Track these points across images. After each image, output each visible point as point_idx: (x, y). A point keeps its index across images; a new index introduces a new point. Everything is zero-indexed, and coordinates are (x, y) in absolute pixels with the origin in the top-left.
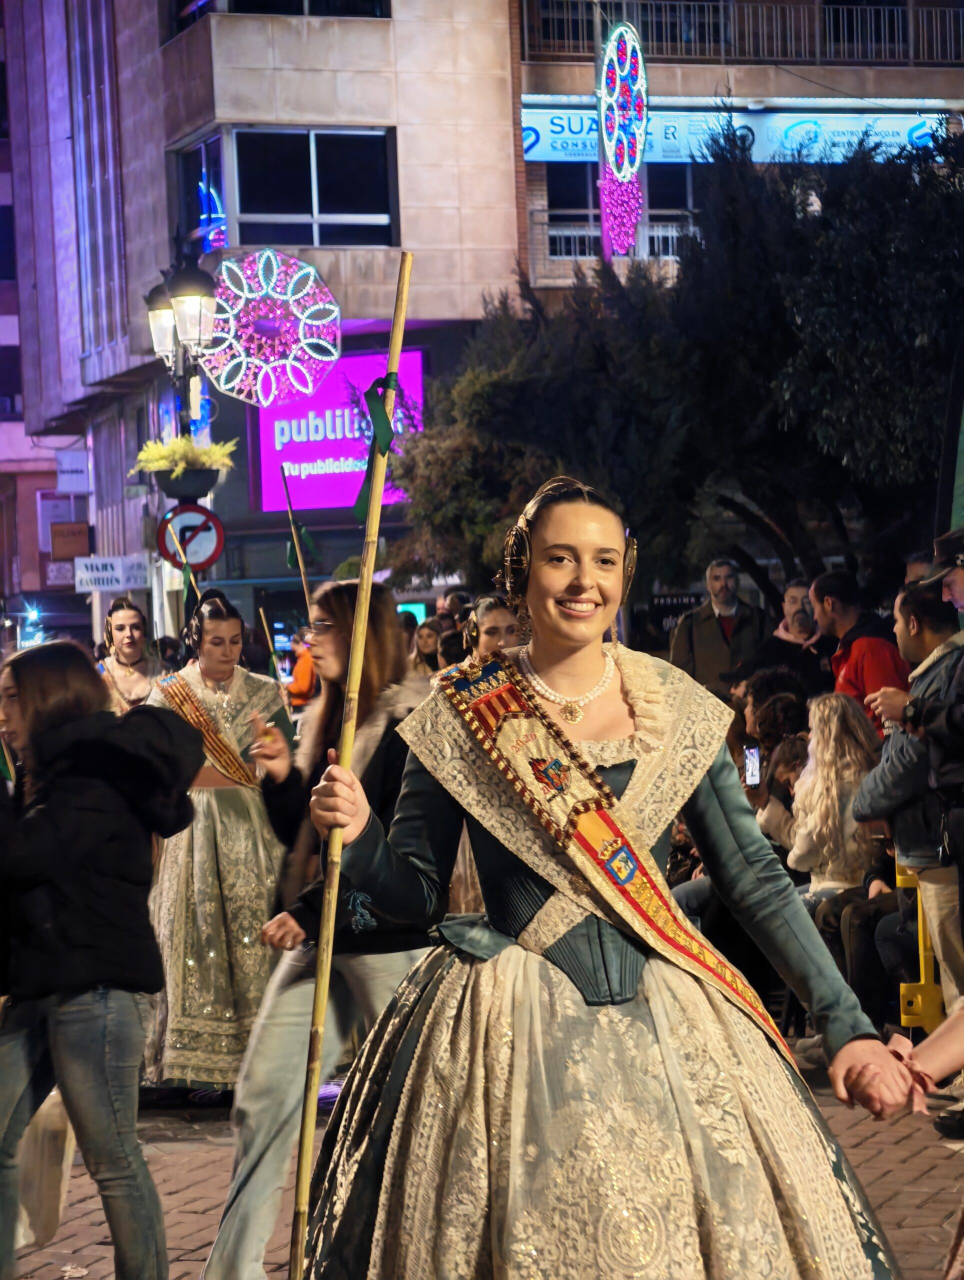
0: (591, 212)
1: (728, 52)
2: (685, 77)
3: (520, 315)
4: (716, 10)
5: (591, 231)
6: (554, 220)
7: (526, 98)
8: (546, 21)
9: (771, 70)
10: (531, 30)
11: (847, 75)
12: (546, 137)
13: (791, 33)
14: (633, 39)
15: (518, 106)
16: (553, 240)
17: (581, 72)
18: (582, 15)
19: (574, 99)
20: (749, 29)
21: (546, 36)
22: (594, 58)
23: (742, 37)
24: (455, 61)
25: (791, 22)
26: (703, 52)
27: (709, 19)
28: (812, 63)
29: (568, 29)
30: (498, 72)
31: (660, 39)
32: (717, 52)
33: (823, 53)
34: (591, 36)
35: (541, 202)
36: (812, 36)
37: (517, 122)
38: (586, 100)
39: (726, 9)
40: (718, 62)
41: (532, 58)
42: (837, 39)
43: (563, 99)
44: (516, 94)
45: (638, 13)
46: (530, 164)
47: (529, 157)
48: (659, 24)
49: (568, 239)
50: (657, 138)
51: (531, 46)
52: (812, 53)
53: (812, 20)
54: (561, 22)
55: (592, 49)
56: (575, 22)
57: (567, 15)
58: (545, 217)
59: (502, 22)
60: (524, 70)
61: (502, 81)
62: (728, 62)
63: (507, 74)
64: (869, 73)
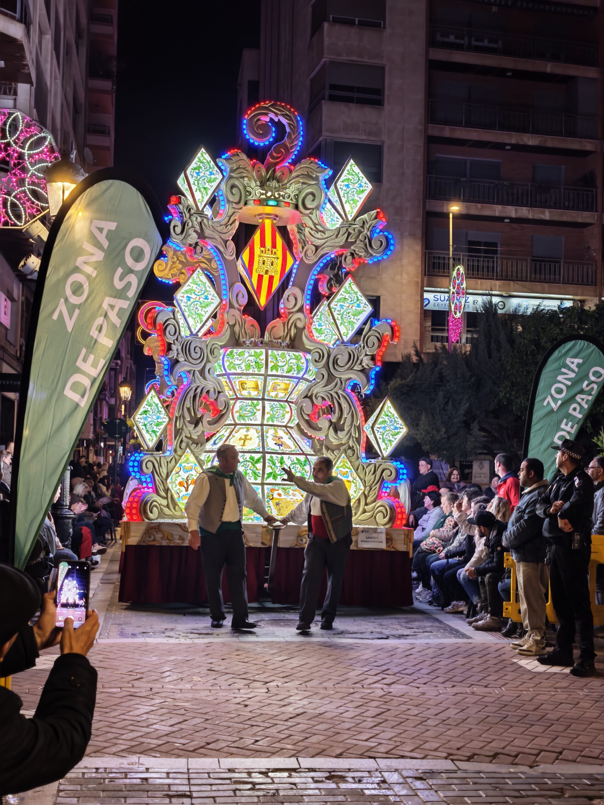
0: (446, 328)
1: (497, 276)
2: (481, 284)
3: (415, 361)
4: (493, 262)
5: (445, 334)
6: (433, 330)
7: (426, 289)
8: (434, 263)
9: (512, 283)
10: (429, 266)
11: (538, 285)
12: (432, 302)
13: (519, 271)
14: (462, 270)
15: (423, 291)
16: (432, 337)
17: (445, 281)
18: (446, 261)
19: (442, 290)
20: (505, 268)
21: (434, 268)
22: (449, 276)
23: (502, 271)
24: (402, 275)
25: (519, 267)
26: (488, 275)
27: (491, 264)
28: (526, 281)
29: (441, 266)
30: (416, 279)
31: (473, 271)
32: (493, 276)
33: (530, 278)
34: (449, 269)
35: (429, 324)
36: (527, 272)
37: (422, 296)
38: (446, 290)
39: (497, 262)
40: (493, 279)
41: (428, 275)
42: (535, 274)
43: (439, 289)
44: (422, 287)
45: (466, 262)
46: (426, 311)
47: (425, 308)
48: (473, 266)
49: (437, 336)
50: (471, 304)
51: (428, 271)
52: (527, 278)
53: (527, 266)
54: (439, 263)
55: (449, 273)
56: (444, 264)
57: (441, 261)
58: (430, 329)
59: (419, 263)
60: (425, 279)
61: (418, 283)
62: (497, 280)
63: (420, 280)
64: (546, 285)
